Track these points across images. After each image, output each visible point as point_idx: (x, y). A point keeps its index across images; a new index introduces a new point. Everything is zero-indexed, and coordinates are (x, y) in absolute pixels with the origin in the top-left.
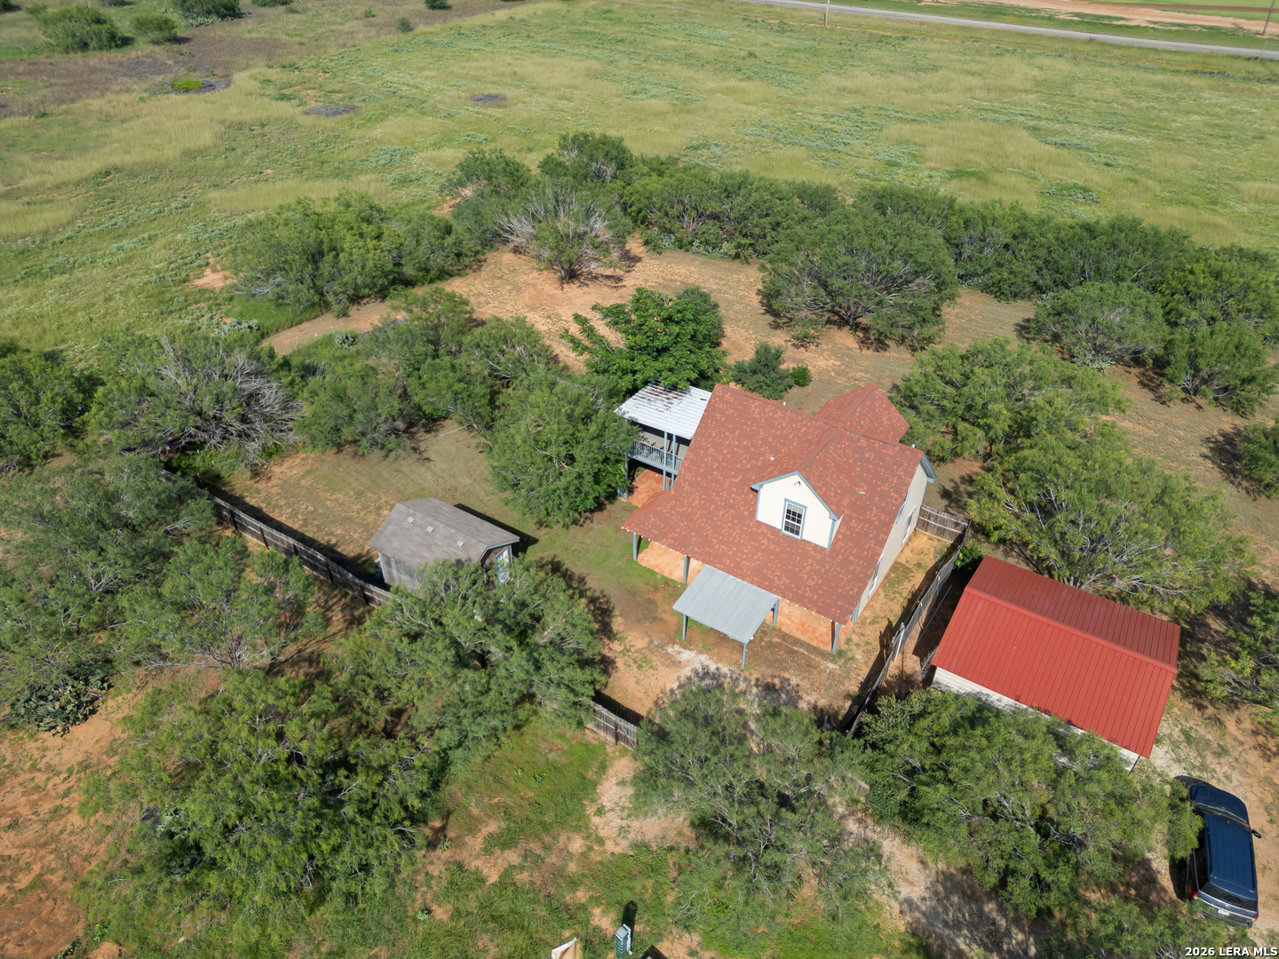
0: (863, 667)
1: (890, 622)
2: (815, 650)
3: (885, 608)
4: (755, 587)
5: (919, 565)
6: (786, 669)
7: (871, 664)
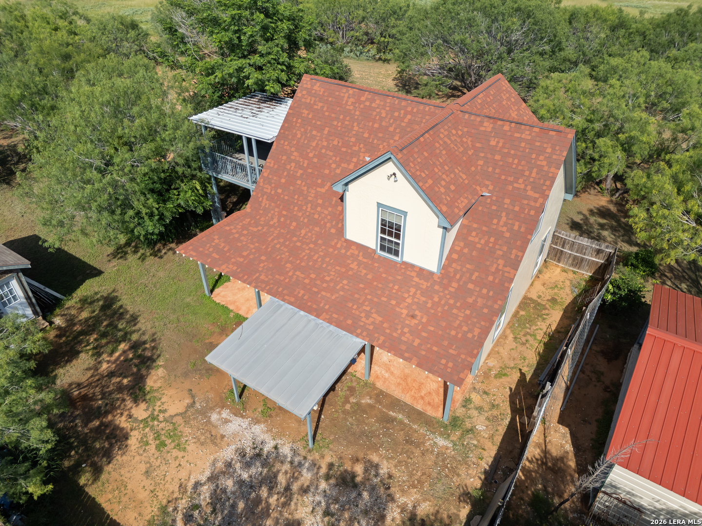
0: (488, 444)
1: (523, 375)
2: (419, 416)
3: (515, 354)
4: (332, 328)
5: (553, 301)
6: (375, 448)
7: (499, 439)
